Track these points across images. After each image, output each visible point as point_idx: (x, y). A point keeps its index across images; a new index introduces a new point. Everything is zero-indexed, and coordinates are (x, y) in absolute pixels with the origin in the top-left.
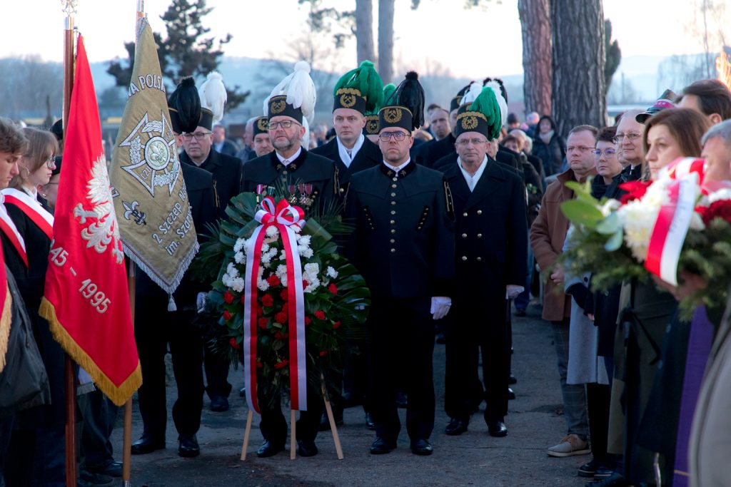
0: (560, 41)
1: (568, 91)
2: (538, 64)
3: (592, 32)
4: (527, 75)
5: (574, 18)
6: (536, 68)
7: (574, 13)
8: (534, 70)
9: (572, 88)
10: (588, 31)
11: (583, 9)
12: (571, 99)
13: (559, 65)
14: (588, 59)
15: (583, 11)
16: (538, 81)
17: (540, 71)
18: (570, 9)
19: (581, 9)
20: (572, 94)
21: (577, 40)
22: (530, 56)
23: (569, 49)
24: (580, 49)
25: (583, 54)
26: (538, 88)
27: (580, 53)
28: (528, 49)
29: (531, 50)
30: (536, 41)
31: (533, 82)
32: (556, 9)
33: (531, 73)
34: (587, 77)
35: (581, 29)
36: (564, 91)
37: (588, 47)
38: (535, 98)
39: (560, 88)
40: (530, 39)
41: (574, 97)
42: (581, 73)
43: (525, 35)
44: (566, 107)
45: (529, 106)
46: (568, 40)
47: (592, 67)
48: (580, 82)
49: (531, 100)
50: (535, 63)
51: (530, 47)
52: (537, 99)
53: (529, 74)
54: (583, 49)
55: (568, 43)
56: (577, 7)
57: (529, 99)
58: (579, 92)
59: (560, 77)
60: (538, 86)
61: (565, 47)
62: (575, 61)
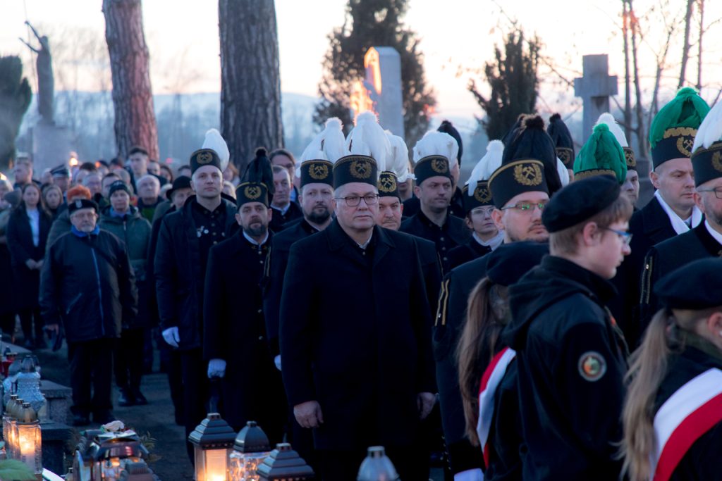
0: (234, 73)
1: (245, 131)
2: (133, 100)
3: (270, 63)
4: (120, 112)
5: (251, 46)
6: (131, 105)
7: (250, 40)
8: (129, 107)
9: (250, 127)
10: (266, 62)
11: (260, 36)
12: (249, 140)
13: (233, 101)
14: (267, 94)
15: (260, 39)
16: (134, 119)
17: (136, 108)
18: (246, 36)
19: (258, 36)
20: (249, 135)
21: (255, 72)
22: (124, 92)
23: (245, 83)
24: (258, 82)
25: (262, 88)
26: (134, 127)
27: (258, 87)
28: (121, 84)
29: (124, 85)
30: (130, 75)
31: (128, 121)
32: (227, 36)
33: (125, 111)
34: (266, 114)
35: (258, 59)
36: (239, 131)
37: (266, 80)
38: (130, 138)
39: (234, 128)
40: (122, 72)
41: (253, 138)
42: (260, 110)
43: (116, 67)
44: (243, 149)
45: (123, 148)
46: (244, 72)
47: (272, 104)
48: (259, 121)
49: (126, 142)
50: (130, 99)
51: (123, 81)
52: (134, 140)
53: (122, 112)
54: (262, 83)
55: (245, 76)
56: (254, 34)
57: (123, 140)
58: (258, 132)
59: (235, 114)
60: (134, 125)
61: (240, 80)
62: (252, 96)
